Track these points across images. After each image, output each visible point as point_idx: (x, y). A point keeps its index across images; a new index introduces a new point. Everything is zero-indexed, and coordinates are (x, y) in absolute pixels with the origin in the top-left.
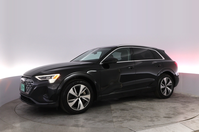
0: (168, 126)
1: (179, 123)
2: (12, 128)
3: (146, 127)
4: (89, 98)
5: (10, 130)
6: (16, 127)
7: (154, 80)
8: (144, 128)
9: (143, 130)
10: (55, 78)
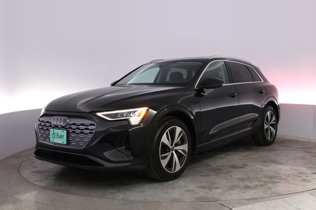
0: (287, 199)
1: (306, 194)
2: (15, 202)
3: (248, 200)
4: (187, 151)
5: (11, 206)
6: (21, 200)
7: (257, 115)
8: (246, 201)
9: (244, 205)
10: (139, 116)
